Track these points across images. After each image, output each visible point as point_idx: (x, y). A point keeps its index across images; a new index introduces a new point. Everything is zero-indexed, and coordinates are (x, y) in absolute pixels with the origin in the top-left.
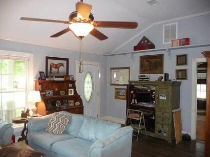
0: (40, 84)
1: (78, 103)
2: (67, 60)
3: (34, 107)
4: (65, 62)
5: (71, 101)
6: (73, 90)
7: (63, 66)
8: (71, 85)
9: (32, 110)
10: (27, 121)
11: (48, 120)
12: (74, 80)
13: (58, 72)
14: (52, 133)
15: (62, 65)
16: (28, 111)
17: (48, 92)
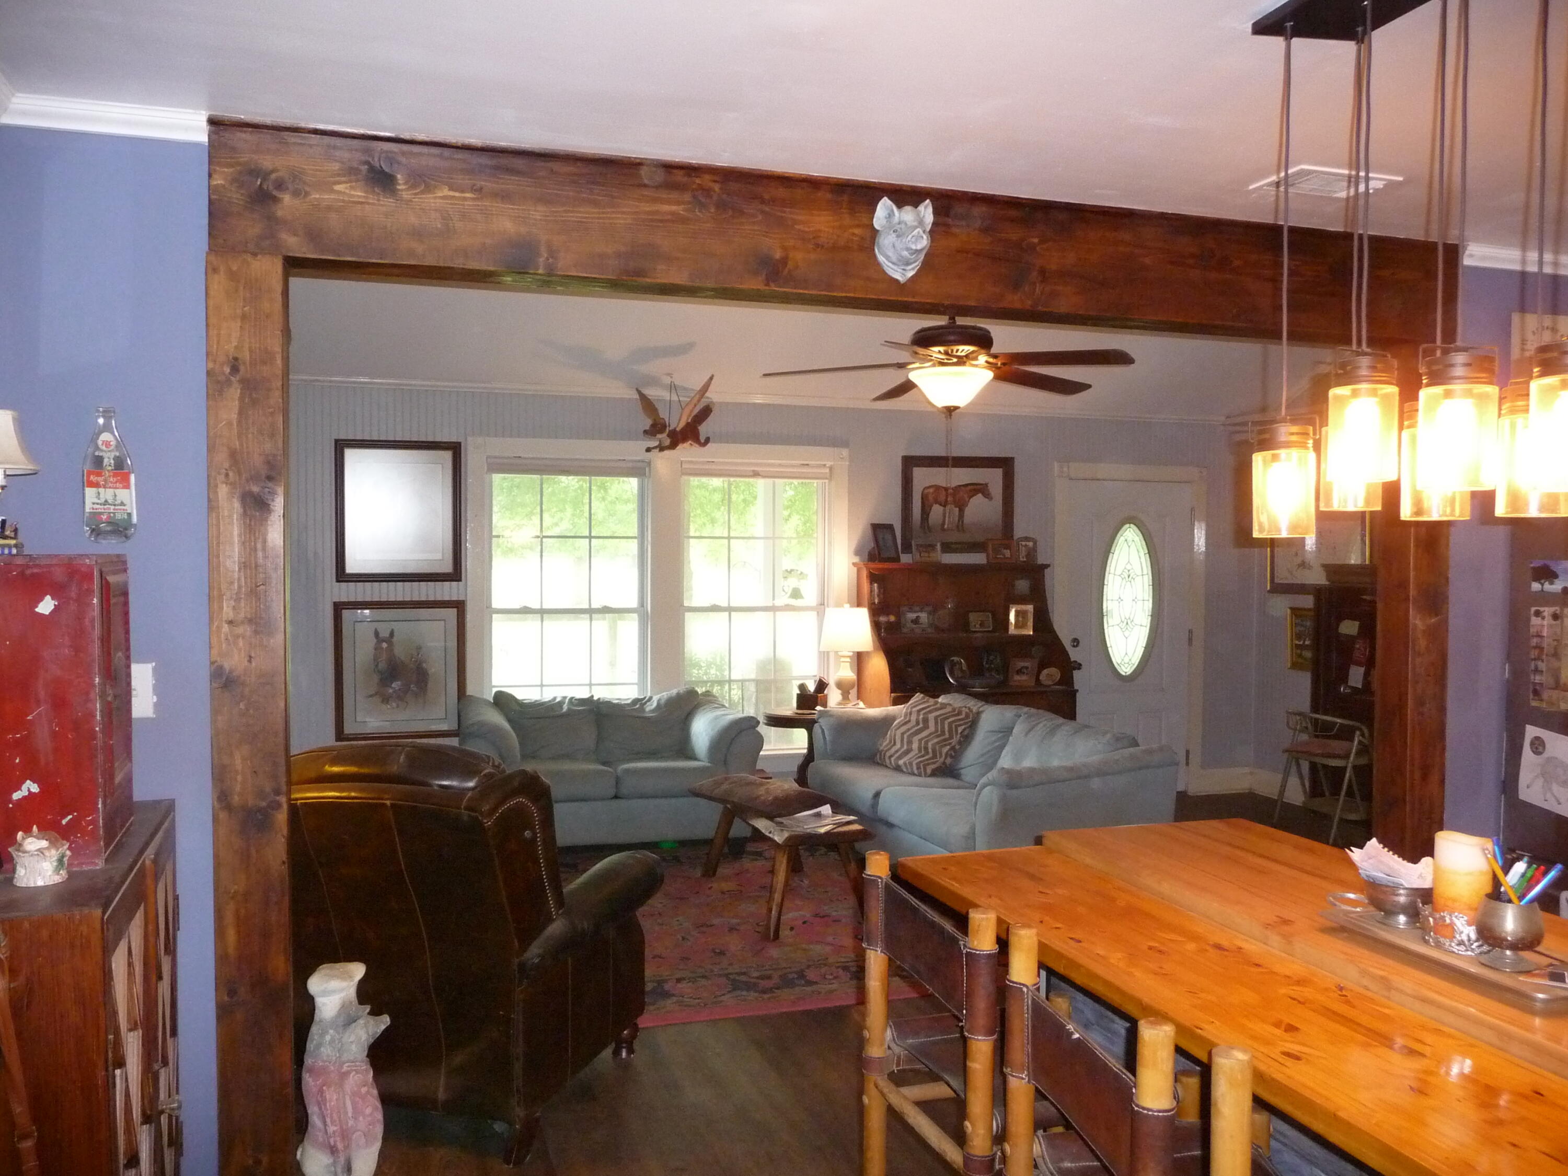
0: (873, 578)
1: (1050, 675)
2: (1005, 464)
3: (847, 673)
4: (994, 477)
5: (1021, 664)
6: (1030, 608)
7: (987, 495)
8: (1022, 585)
9: (839, 685)
10: (814, 722)
11: (885, 723)
12: (1041, 560)
13: (960, 526)
14: (898, 769)
15: (980, 489)
16: (822, 686)
17: (912, 616)
